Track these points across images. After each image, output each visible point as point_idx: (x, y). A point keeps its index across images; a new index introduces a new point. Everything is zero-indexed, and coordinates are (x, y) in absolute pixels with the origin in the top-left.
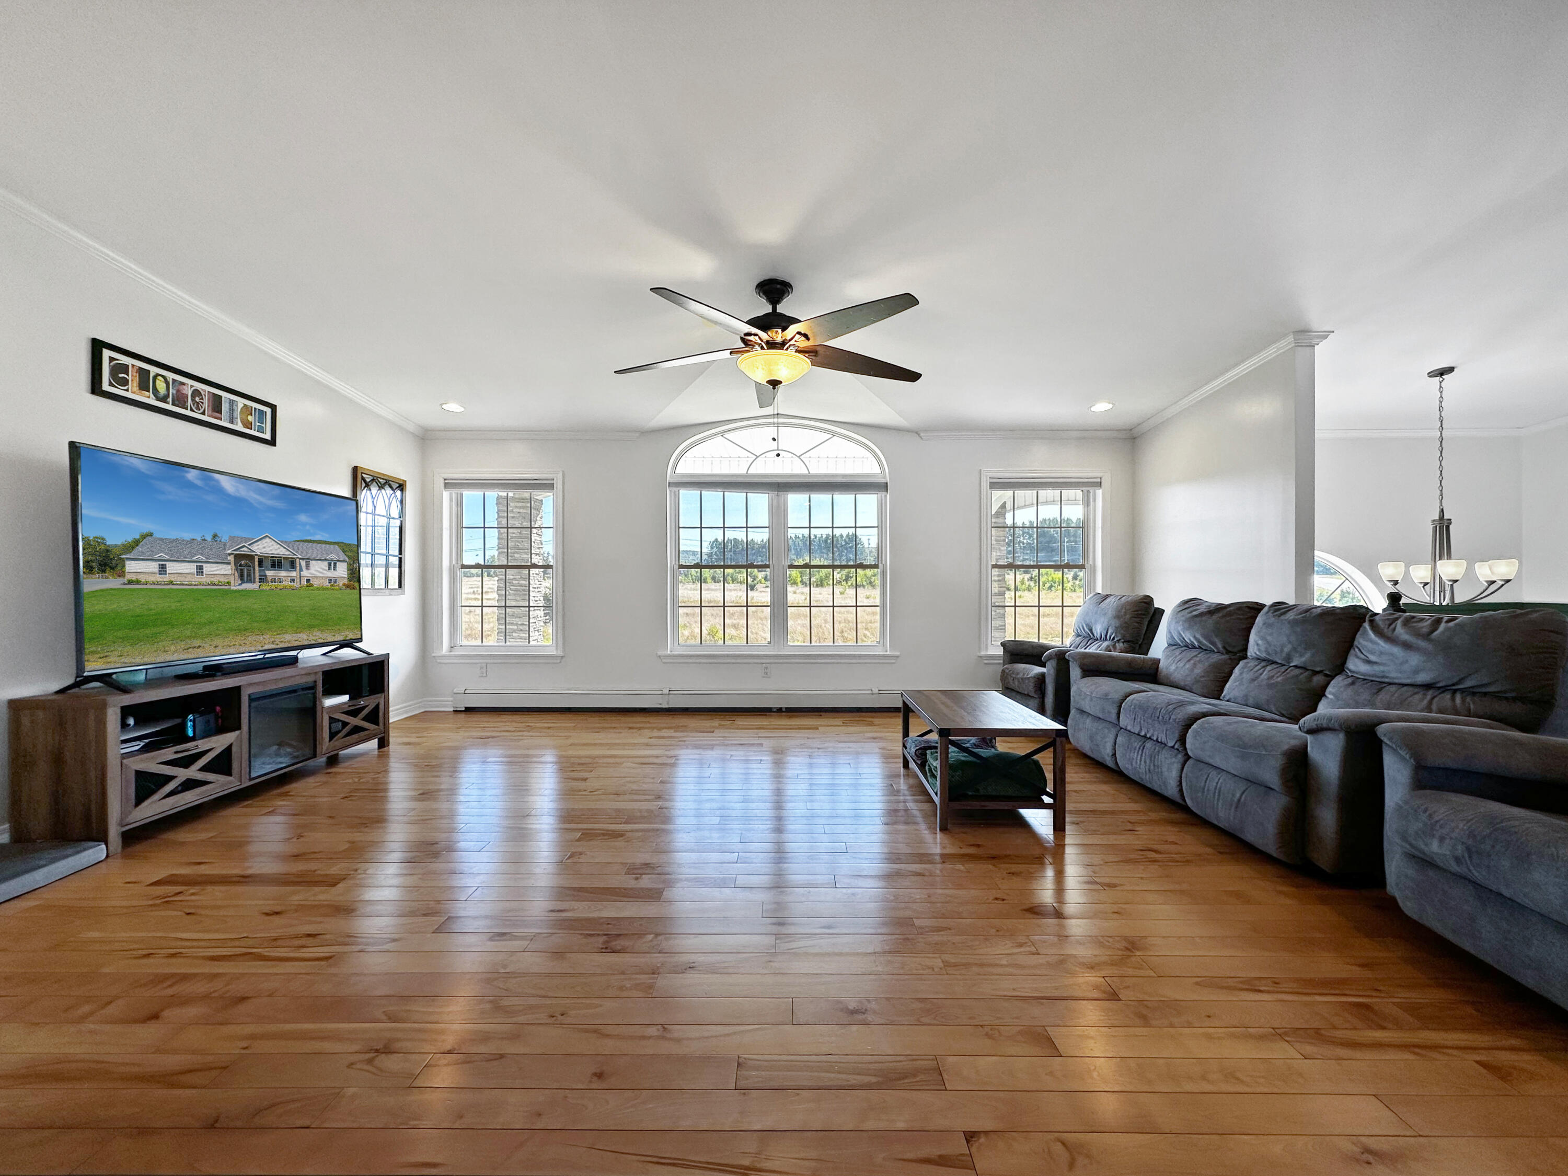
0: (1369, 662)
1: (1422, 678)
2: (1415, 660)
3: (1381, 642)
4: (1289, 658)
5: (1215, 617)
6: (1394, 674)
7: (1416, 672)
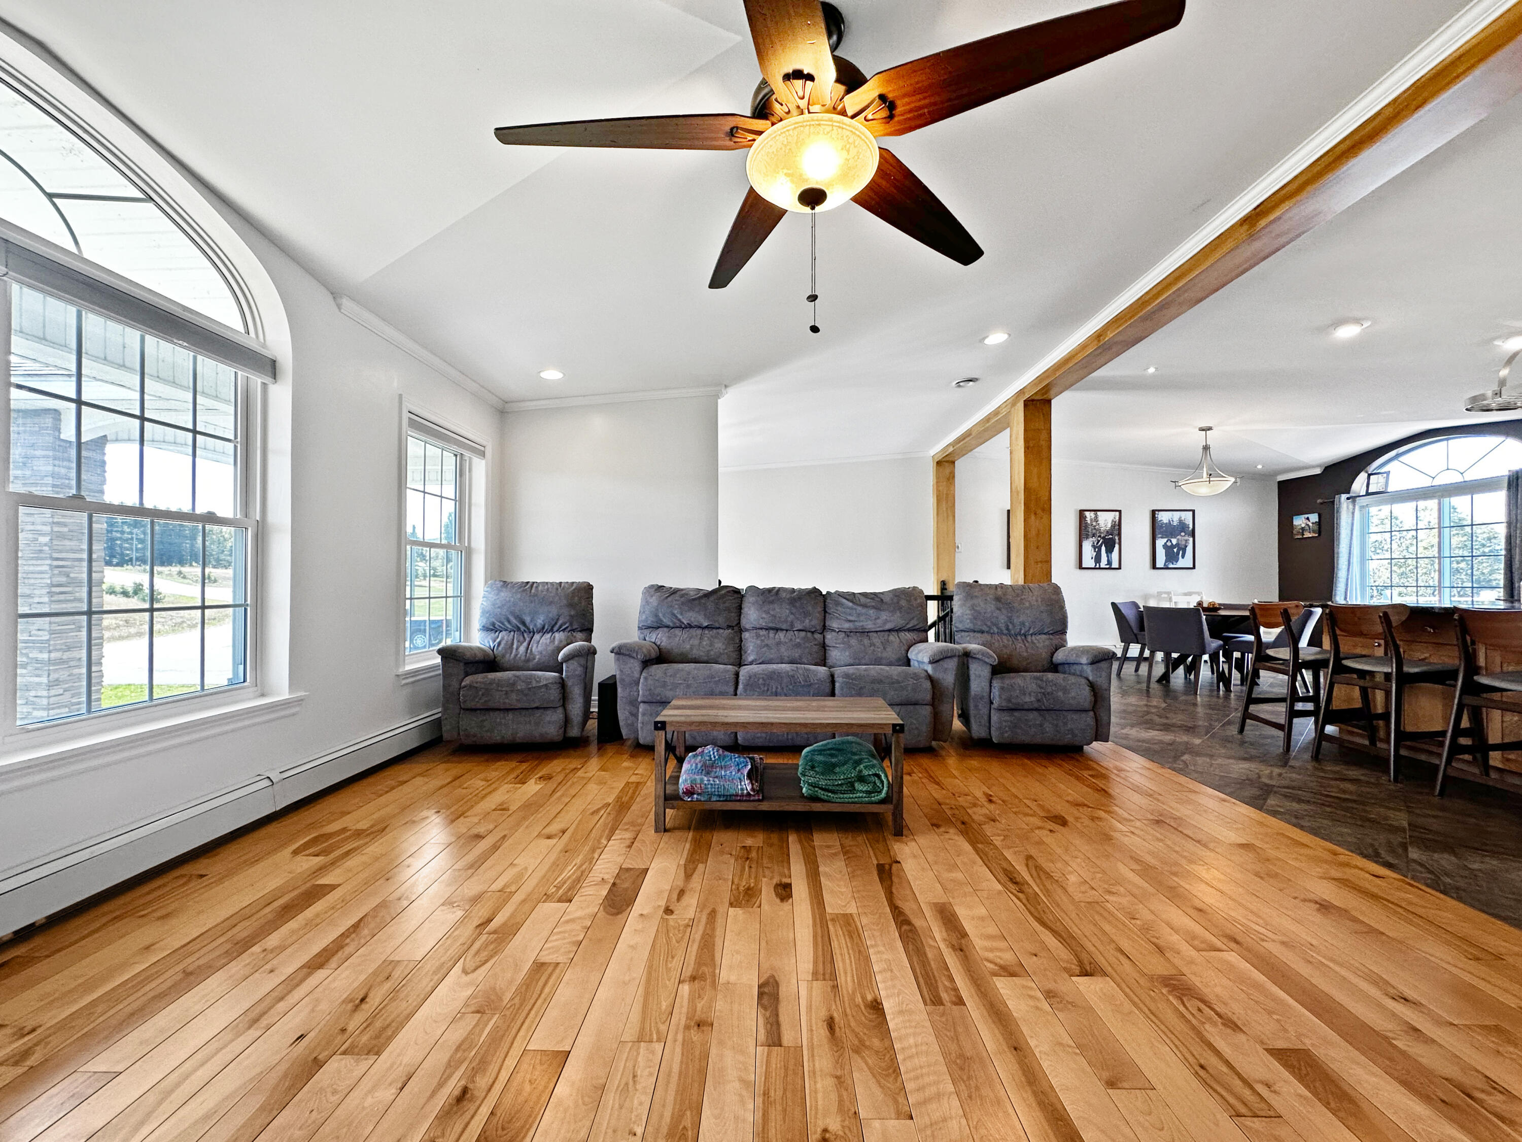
0: (850, 621)
1: (888, 627)
2: (884, 616)
3: (859, 608)
4: (792, 625)
5: (712, 599)
6: (869, 625)
7: (886, 622)
